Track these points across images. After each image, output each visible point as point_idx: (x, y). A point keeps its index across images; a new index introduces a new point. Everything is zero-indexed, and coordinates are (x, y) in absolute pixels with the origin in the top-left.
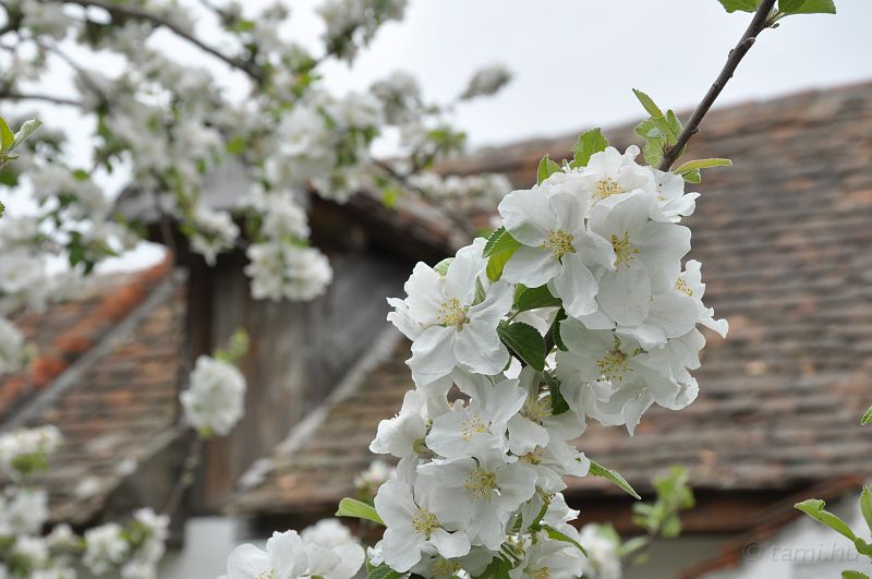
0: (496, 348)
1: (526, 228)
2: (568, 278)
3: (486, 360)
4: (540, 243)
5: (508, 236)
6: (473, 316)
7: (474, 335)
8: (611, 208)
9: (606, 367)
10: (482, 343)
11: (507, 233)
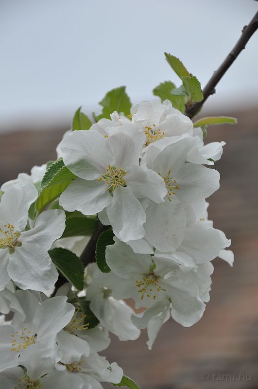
0: (47, 268)
1: (83, 164)
2: (118, 208)
3: (37, 278)
4: (96, 176)
5: (66, 170)
6: (25, 240)
7: (25, 256)
8: (162, 150)
9: (142, 287)
10: (33, 264)
11: (66, 168)
